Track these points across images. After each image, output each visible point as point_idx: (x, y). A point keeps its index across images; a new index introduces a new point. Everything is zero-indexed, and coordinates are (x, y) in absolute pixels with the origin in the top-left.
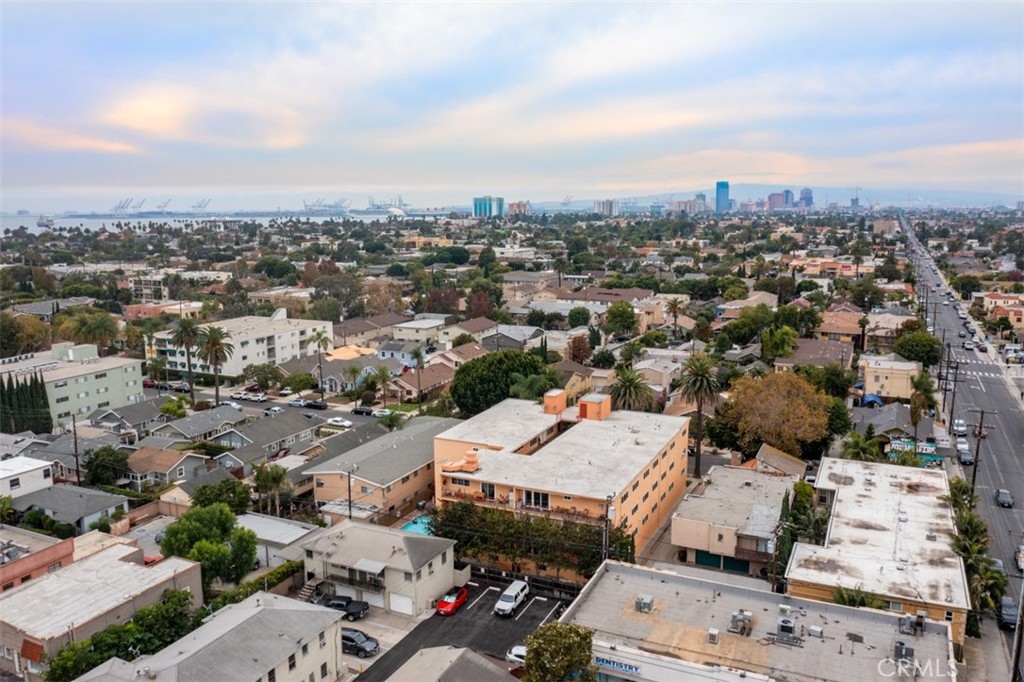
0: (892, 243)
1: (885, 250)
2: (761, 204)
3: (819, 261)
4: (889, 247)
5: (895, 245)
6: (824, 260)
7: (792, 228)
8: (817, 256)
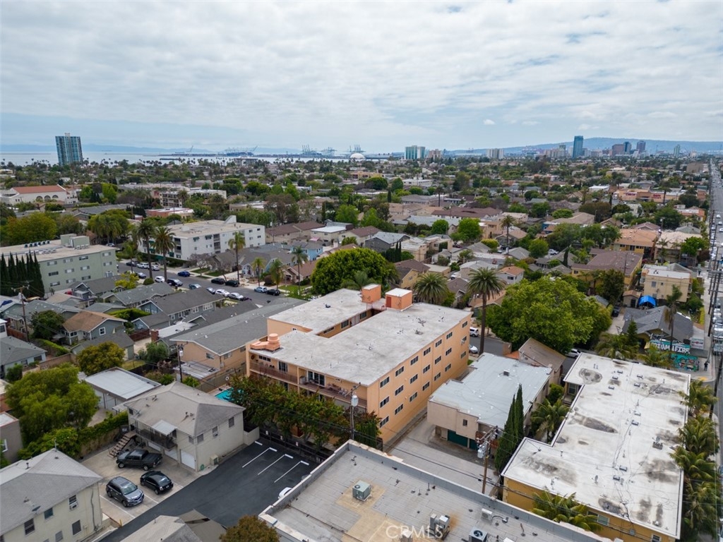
0: (698, 179)
1: (692, 184)
2: (606, 152)
3: (637, 191)
4: (695, 182)
5: (701, 180)
6: (640, 191)
7: (624, 168)
8: (635, 188)
